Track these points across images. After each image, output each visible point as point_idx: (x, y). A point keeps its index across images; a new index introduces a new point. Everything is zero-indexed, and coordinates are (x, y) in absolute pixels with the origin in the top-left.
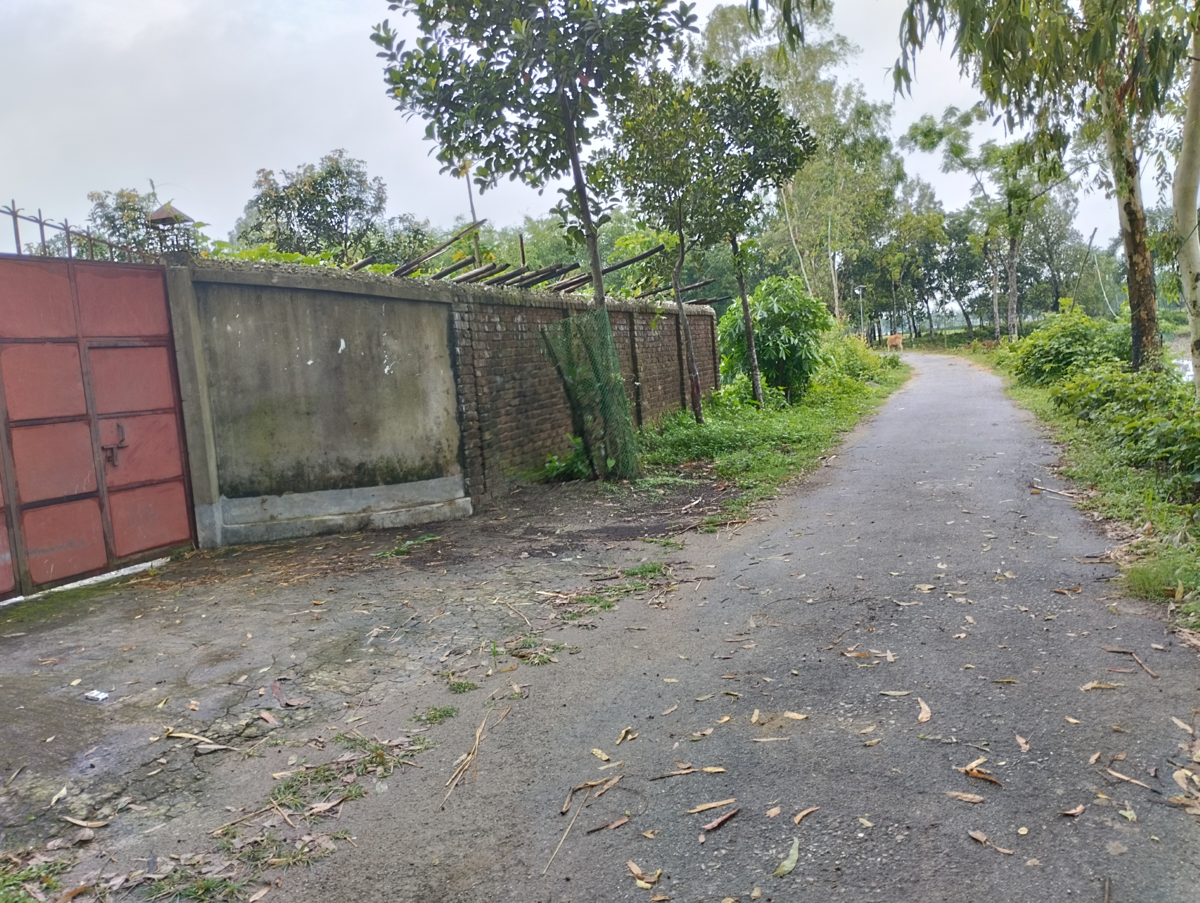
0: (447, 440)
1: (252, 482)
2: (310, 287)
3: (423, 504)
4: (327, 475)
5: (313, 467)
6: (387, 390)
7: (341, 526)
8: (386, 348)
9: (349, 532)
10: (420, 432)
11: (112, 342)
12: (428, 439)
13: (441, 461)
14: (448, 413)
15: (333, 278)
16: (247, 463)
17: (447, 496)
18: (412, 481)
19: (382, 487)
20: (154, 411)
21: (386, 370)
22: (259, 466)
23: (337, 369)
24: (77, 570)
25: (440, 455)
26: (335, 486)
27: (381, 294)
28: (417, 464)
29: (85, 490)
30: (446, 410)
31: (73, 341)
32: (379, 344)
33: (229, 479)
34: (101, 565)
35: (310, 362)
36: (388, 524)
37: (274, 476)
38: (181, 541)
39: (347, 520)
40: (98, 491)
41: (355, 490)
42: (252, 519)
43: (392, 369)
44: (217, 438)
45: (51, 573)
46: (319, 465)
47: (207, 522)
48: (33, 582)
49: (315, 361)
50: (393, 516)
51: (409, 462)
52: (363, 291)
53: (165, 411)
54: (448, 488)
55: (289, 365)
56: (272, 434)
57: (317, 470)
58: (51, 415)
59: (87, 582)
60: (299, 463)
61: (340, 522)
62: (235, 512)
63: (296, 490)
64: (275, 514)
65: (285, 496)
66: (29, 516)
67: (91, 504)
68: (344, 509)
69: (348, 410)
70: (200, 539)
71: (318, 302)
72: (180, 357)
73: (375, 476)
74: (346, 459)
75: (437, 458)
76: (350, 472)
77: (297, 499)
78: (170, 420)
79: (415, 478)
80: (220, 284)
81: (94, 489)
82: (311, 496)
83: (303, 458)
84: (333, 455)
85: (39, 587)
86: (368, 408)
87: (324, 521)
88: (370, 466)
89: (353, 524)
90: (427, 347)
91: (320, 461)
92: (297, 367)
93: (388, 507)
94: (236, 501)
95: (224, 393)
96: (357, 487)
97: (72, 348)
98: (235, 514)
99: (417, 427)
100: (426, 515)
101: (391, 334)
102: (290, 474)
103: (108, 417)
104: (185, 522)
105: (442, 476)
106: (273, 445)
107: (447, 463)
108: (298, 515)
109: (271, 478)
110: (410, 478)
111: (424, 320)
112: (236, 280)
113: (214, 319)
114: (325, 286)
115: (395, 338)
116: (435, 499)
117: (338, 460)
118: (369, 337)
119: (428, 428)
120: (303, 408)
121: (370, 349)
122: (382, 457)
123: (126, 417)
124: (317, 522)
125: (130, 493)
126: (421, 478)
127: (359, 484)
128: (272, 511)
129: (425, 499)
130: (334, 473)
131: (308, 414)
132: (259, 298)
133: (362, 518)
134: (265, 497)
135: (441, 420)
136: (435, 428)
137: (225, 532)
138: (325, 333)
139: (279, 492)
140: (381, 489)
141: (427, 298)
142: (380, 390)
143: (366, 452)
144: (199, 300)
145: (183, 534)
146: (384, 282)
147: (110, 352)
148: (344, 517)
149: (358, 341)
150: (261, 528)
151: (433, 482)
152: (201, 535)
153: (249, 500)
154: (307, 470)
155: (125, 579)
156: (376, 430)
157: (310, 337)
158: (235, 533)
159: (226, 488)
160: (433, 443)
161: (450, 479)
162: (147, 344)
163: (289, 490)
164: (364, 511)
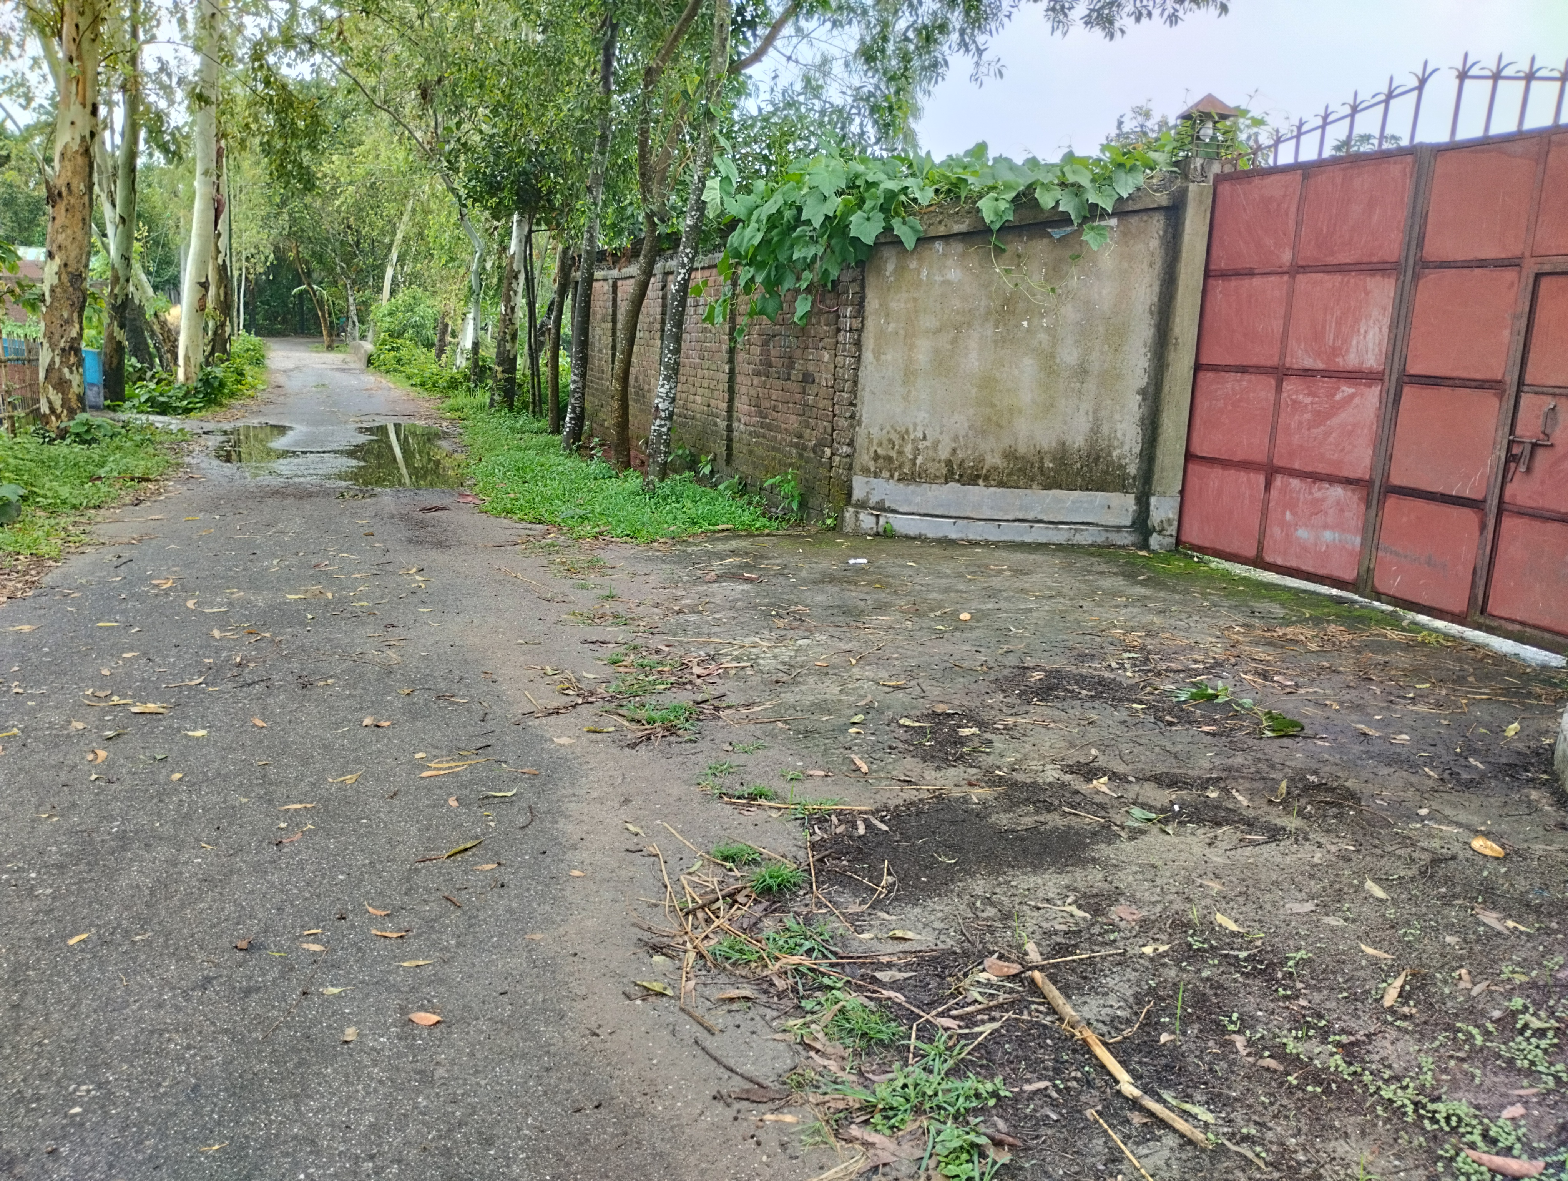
29: (1467, 493)
31: (1513, 263)
34: (1457, 610)
40: (1484, 501)
58: (1454, 375)
81: (1479, 496)
85: (1378, 595)
97: (1510, 275)
125: (1537, 524)
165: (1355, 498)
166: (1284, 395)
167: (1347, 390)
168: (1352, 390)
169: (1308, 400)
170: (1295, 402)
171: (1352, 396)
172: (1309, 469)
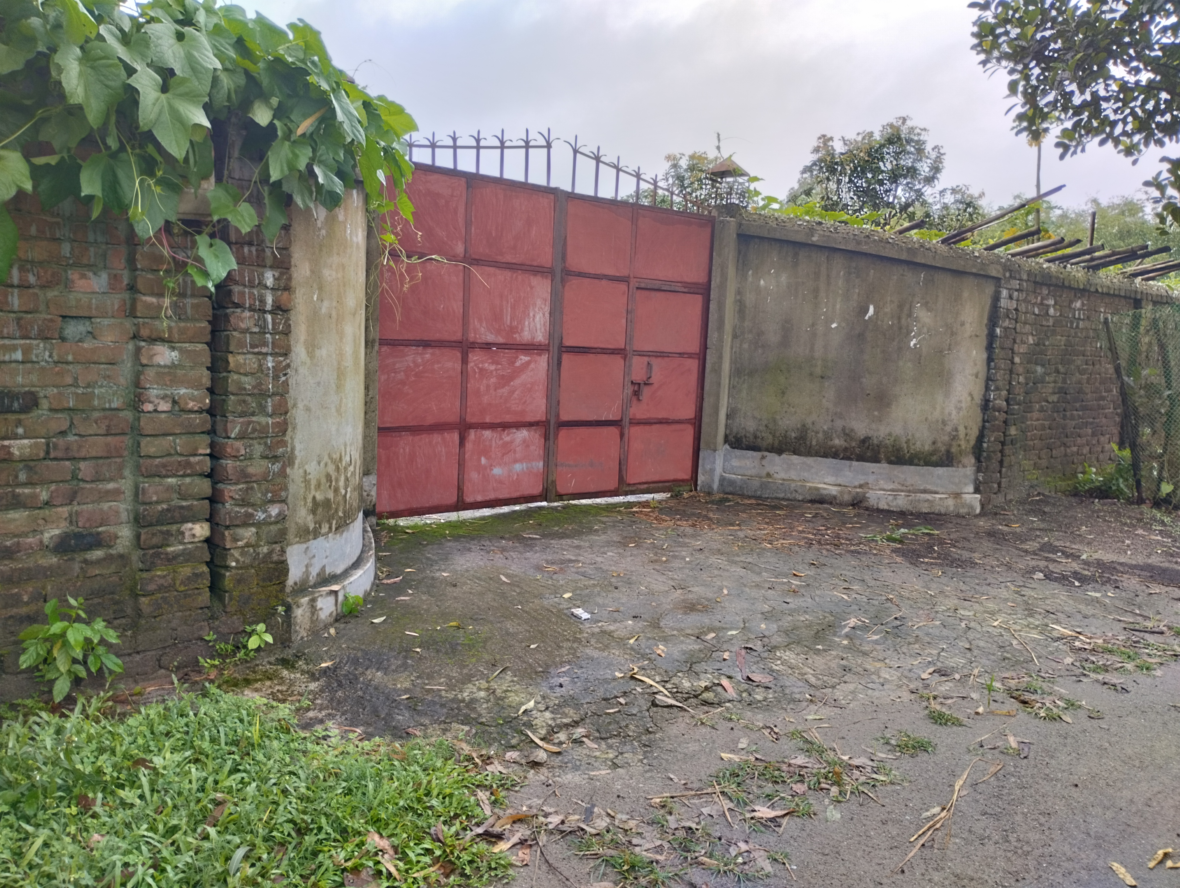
0: (966, 428)
1: (756, 437)
2: (849, 248)
3: (925, 491)
4: (830, 443)
5: (817, 433)
6: (909, 364)
7: (835, 497)
8: (917, 320)
9: (841, 505)
10: (937, 414)
11: (657, 285)
12: (944, 423)
13: (954, 450)
14: (973, 399)
15: (875, 240)
16: (754, 417)
17: (954, 488)
18: (919, 465)
19: (886, 465)
20: (681, 355)
21: (912, 344)
22: (765, 422)
23: (861, 336)
24: (592, 489)
25: (954, 443)
26: (835, 456)
27: (923, 261)
28: (927, 448)
29: (611, 418)
30: (971, 395)
31: (624, 279)
32: (910, 315)
33: (735, 430)
34: (612, 488)
35: (834, 326)
36: (883, 506)
37: (778, 434)
38: (683, 481)
39: (842, 493)
40: (621, 420)
41: (855, 463)
42: (749, 473)
43: (919, 342)
44: (732, 387)
45: (571, 487)
46: (824, 431)
47: (708, 467)
48: (556, 491)
49: (839, 325)
50: (891, 498)
51: (918, 444)
52: (904, 256)
53: (690, 356)
54: (957, 480)
55: (813, 325)
56: (783, 393)
57: (820, 435)
58: (596, 346)
59: (598, 501)
60: (804, 426)
61: (834, 493)
62: (735, 463)
63: (796, 452)
64: (772, 472)
65: (784, 456)
66: (564, 432)
67: (614, 431)
68: (840, 481)
69: (864, 380)
70: (699, 482)
71: (854, 264)
72: (713, 306)
73: (879, 453)
74: (852, 430)
75: (951, 445)
76: (854, 444)
77: (795, 461)
78: (693, 365)
79: (922, 463)
80: (762, 238)
81: (618, 418)
82: (810, 460)
83: (809, 421)
84: (839, 424)
85: (560, 497)
86: (885, 380)
87: (818, 489)
88: (875, 442)
89: (847, 498)
90: (963, 324)
91: (825, 428)
92: (820, 329)
93: (886, 487)
94: (738, 452)
95: (746, 346)
96: (857, 460)
97: (623, 287)
98: (734, 464)
99: (935, 408)
100: (926, 505)
101: (926, 305)
102: (793, 435)
103: (641, 354)
104: (689, 463)
105: (952, 466)
106: (782, 403)
107: (961, 452)
108: (794, 478)
109: (774, 436)
110: (916, 461)
111: (966, 294)
112: (778, 236)
113: (750, 272)
114: (864, 248)
115: (929, 310)
116: (939, 489)
117: (844, 429)
118: (901, 307)
119: (947, 412)
120: (818, 371)
121: (899, 318)
122: (890, 434)
123: (657, 357)
124: (810, 488)
125: (647, 428)
126: (928, 463)
127: (861, 458)
128: (769, 469)
129: (929, 487)
130: (838, 442)
131: (822, 377)
132: (796, 255)
133: (857, 493)
134: (766, 453)
135: (963, 405)
136: (954, 412)
137: (722, 479)
138: (855, 297)
139: (779, 451)
140: (884, 467)
141: (974, 270)
142: (901, 363)
143: (874, 426)
144: (739, 252)
145: (686, 475)
146: (929, 249)
147: (653, 294)
148: (839, 488)
149: (888, 310)
150: (756, 483)
151: (940, 471)
152: (701, 478)
153: (750, 453)
154: (810, 434)
155: (630, 505)
156: (889, 405)
157: (839, 300)
158: (732, 482)
159: (731, 438)
160: (948, 429)
161: (961, 470)
162: (686, 290)
163: (789, 450)
164: (861, 486)
165: (537, 436)
166: (471, 365)
167: (524, 358)
168: (527, 359)
169: (492, 367)
170: (481, 370)
171: (528, 363)
172: (499, 421)
